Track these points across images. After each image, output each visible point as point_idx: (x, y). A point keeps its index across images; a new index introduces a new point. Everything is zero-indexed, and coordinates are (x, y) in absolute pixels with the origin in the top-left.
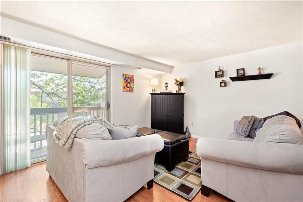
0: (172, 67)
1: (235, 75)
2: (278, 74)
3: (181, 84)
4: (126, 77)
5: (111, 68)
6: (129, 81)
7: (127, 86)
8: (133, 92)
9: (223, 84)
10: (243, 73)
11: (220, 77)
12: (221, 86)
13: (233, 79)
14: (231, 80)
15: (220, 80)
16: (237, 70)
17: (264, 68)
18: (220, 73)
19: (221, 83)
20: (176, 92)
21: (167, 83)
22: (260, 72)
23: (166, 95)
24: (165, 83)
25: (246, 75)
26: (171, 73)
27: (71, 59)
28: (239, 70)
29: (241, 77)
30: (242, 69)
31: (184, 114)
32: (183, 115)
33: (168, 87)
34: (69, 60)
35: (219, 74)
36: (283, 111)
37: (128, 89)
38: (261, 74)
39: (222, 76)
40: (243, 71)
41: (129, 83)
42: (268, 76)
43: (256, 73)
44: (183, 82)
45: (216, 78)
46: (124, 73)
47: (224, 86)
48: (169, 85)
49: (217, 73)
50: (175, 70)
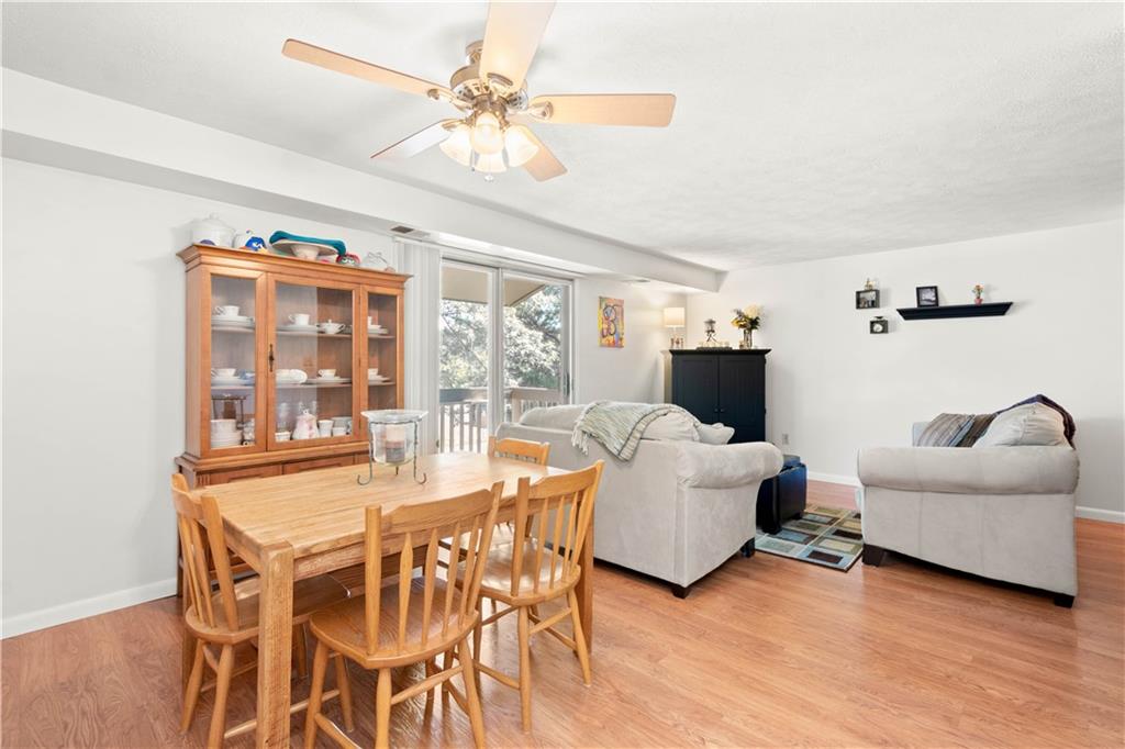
0: (719, 275)
1: (913, 305)
2: (1023, 304)
3: (752, 324)
4: (607, 306)
5: (577, 283)
6: (612, 317)
7: (608, 329)
8: (621, 347)
9: (878, 327)
10: (934, 299)
11: (869, 307)
12: (872, 331)
13: (907, 314)
14: (901, 317)
15: (872, 314)
16: (918, 289)
17: (989, 289)
18: (871, 296)
19: (872, 323)
20: (741, 346)
21: (711, 322)
22: (978, 298)
23: (716, 356)
24: (707, 319)
25: (942, 304)
26: (717, 291)
27: (502, 265)
28: (924, 291)
29: (928, 310)
30: (931, 288)
31: (767, 407)
32: (764, 411)
33: (713, 331)
34: (497, 268)
35: (866, 299)
36: (1034, 395)
37: (611, 338)
38: (983, 303)
39: (874, 304)
40: (934, 294)
41: (612, 321)
42: (1001, 309)
43: (969, 300)
44: (757, 318)
45: (859, 311)
46: (603, 295)
47: (882, 332)
48: (716, 327)
49: (862, 295)
50: (728, 282)
